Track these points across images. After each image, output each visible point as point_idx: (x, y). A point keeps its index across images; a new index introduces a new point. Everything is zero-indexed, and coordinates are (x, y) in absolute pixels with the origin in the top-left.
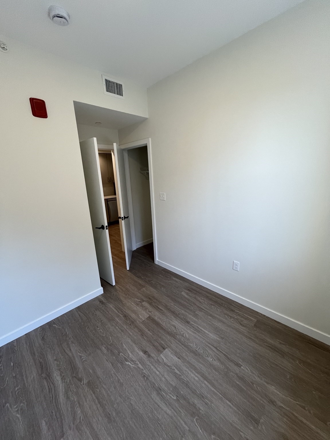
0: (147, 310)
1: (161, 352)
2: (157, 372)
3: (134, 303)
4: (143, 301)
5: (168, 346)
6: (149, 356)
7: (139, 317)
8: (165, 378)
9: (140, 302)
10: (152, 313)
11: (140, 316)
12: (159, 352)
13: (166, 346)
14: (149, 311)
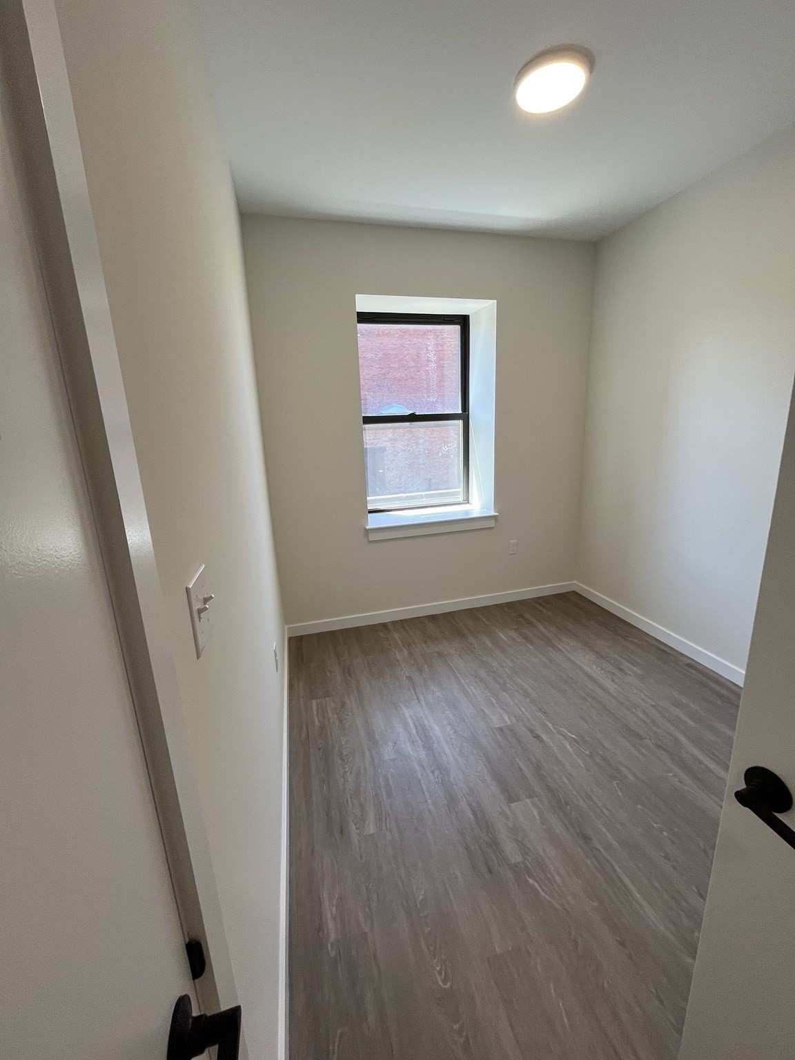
0: (510, 825)
1: (507, 727)
2: (523, 710)
3: (553, 877)
4: (515, 868)
5: (493, 731)
6: (531, 731)
7: (541, 814)
8: (514, 702)
9: (528, 871)
10: (501, 807)
11: (538, 817)
12: (511, 729)
13: (495, 731)
14: (507, 818)
